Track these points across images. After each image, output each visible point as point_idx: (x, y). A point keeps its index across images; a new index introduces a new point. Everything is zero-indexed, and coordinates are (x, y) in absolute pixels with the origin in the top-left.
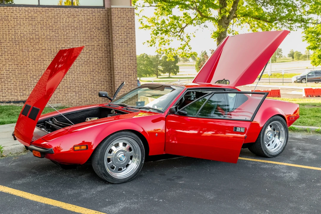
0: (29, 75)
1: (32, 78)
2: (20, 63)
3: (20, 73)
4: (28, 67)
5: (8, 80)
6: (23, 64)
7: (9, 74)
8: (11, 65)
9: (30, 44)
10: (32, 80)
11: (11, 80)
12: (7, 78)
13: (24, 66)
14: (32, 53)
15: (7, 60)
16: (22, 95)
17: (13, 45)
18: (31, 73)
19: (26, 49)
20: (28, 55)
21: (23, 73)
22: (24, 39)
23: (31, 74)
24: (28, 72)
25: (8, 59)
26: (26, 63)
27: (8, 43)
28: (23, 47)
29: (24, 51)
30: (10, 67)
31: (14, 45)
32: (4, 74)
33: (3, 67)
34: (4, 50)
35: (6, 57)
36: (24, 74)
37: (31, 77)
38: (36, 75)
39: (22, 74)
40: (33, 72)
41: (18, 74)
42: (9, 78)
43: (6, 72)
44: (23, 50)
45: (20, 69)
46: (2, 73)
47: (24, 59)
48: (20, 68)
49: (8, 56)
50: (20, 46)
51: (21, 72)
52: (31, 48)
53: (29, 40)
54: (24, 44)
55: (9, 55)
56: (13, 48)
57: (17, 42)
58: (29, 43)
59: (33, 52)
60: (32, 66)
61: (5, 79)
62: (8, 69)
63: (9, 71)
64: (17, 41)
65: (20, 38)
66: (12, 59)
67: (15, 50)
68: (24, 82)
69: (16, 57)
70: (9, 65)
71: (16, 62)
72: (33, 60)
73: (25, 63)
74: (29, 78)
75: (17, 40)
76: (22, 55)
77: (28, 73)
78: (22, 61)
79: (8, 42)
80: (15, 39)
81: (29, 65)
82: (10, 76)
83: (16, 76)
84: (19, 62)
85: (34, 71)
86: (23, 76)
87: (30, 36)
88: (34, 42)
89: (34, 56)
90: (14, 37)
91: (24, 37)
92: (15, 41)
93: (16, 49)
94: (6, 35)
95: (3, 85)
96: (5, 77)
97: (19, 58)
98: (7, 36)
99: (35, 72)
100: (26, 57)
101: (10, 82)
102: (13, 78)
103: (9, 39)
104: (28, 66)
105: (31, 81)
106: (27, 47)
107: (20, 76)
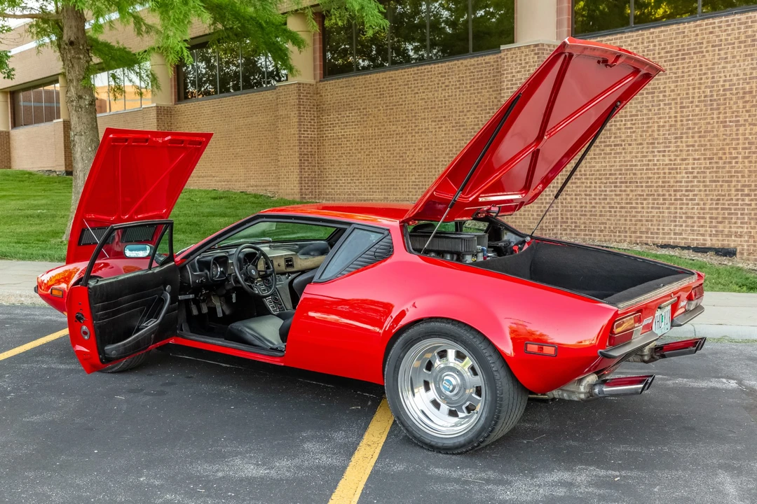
0: (733, 184)
1: (740, 193)
2: (716, 154)
3: (714, 179)
4: (734, 164)
5: (688, 196)
6: (724, 157)
7: (691, 182)
8: (699, 159)
9: (744, 107)
10: (739, 197)
11: (694, 195)
12: (687, 191)
13: (725, 163)
14: (745, 130)
15: (691, 148)
16: (714, 232)
17: (706, 110)
18: (740, 179)
19: (734, 119)
20: (737, 134)
21: (721, 179)
22: (731, 94)
23: (738, 181)
24: (731, 177)
25: (693, 146)
26: (731, 153)
27: (697, 106)
28: (727, 115)
29: (728, 123)
30: (696, 166)
31: (709, 112)
32: (681, 182)
33: (681, 165)
34: (688, 124)
35: (690, 140)
36: (723, 181)
37: (737, 190)
38: (750, 186)
39: (718, 181)
40: (743, 177)
41: (710, 181)
42: (691, 191)
43: (686, 176)
44: (726, 122)
45: (715, 170)
46: (678, 179)
47: (728, 144)
48: (715, 166)
49: (693, 137)
50: (720, 113)
51: (716, 176)
52: (745, 115)
53: (741, 95)
54: (730, 108)
55: (697, 135)
56: (706, 119)
57: (715, 103)
58: (740, 103)
59: (747, 127)
60: (743, 162)
61: (684, 193)
62: (691, 170)
63: (692, 173)
64: (715, 100)
65: (721, 92)
66: (702, 146)
67: (709, 123)
68: (721, 202)
69: (709, 141)
70: (694, 159)
71: (708, 152)
72: (747, 145)
73: (727, 154)
74: (733, 192)
75: (715, 97)
76: (724, 134)
77: (733, 179)
78: (721, 149)
79: (697, 104)
80: (712, 96)
81: (736, 160)
82: (692, 186)
83: (705, 186)
84: (715, 151)
85: (746, 176)
86: (721, 186)
87: (745, 85)
88: (753, 102)
89: (750, 137)
90: (711, 91)
91: (731, 90)
92: (711, 100)
93: (712, 121)
94: (694, 89)
95: (678, 206)
96: (684, 189)
97: (715, 143)
98: (696, 91)
99: (749, 176)
100: (732, 140)
101: (691, 200)
102: (700, 191)
103: (699, 97)
104: (734, 161)
105: (737, 200)
106: (736, 114)
107: (714, 188)
